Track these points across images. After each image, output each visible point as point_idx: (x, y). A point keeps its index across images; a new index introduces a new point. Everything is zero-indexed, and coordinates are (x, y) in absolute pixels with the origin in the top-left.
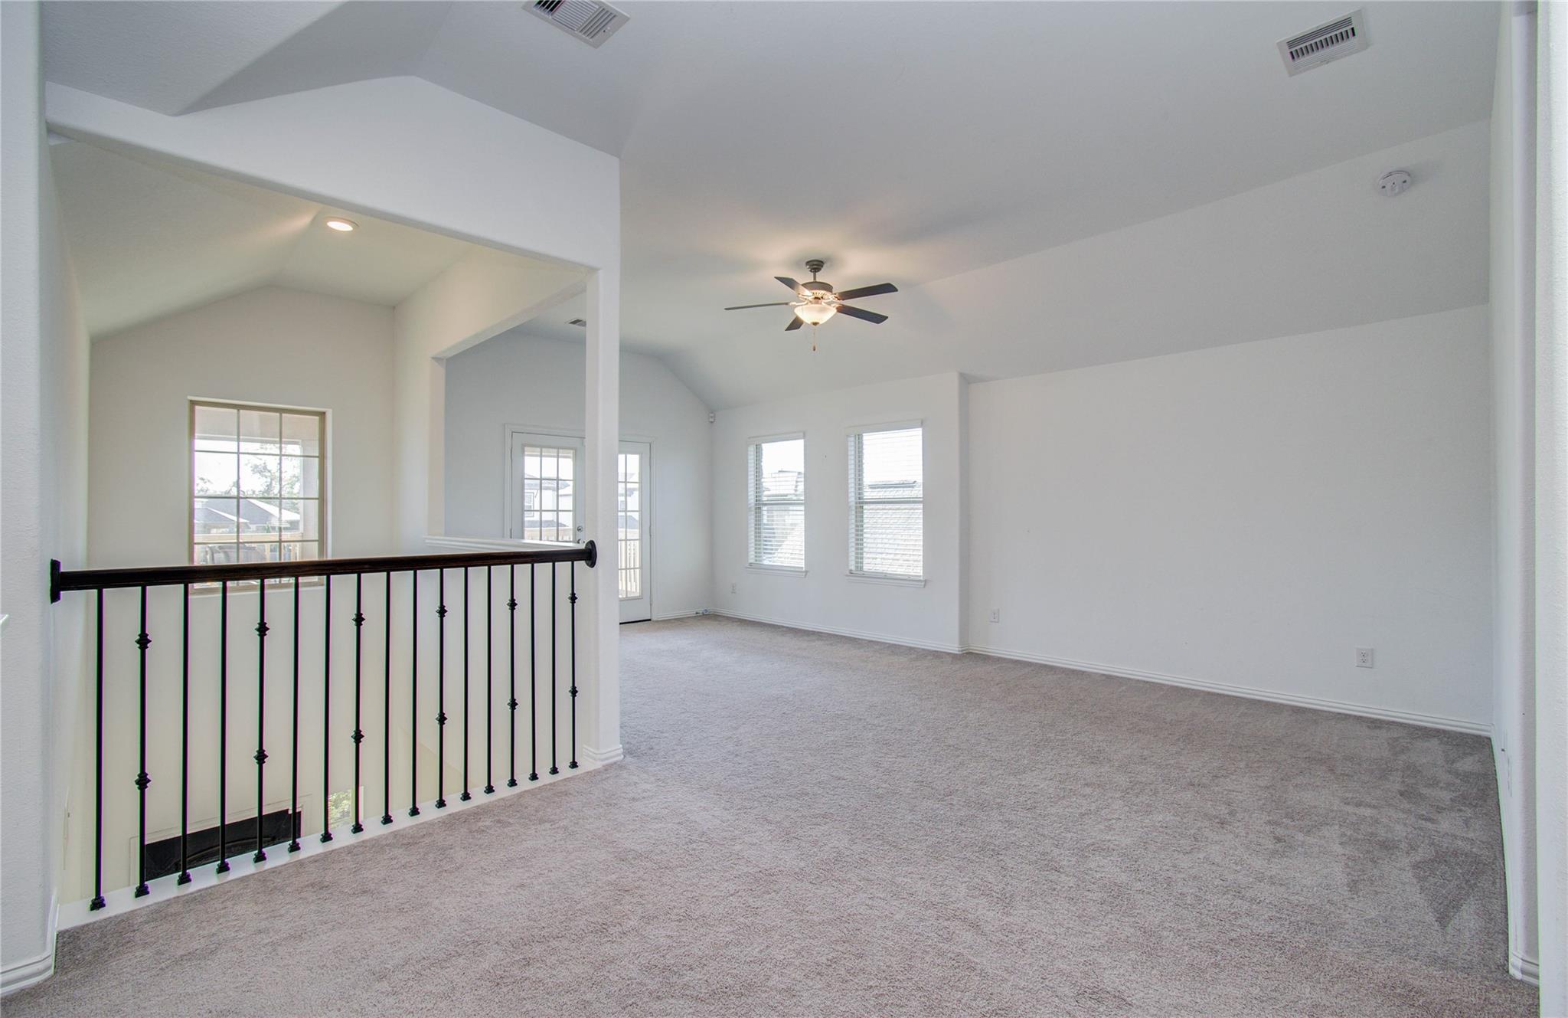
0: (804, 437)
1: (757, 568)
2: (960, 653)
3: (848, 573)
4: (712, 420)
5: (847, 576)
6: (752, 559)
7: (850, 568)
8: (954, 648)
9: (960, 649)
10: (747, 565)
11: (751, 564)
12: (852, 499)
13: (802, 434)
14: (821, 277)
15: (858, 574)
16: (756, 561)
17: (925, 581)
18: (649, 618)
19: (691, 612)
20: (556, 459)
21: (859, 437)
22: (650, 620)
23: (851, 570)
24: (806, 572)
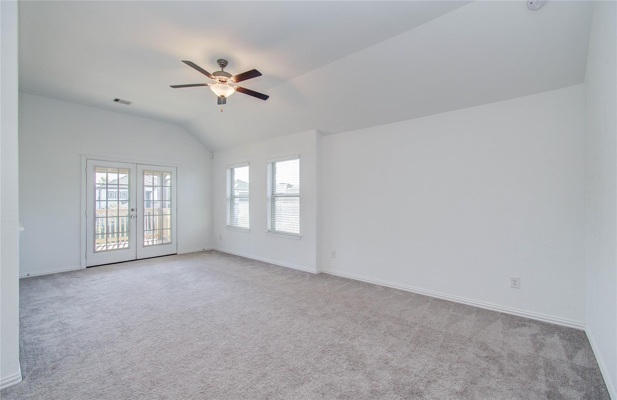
0: (249, 165)
1: (231, 228)
2: (317, 273)
3: (267, 231)
4: (212, 157)
5: (267, 233)
6: (228, 223)
7: (268, 229)
8: (313, 270)
9: (317, 271)
10: (226, 226)
11: (228, 226)
12: (269, 194)
13: (248, 163)
14: (225, 70)
15: (273, 232)
16: (231, 224)
17: (301, 237)
18: (176, 253)
19: (201, 249)
20: (117, 174)
21: (273, 164)
22: (176, 254)
23: (269, 230)
24: (250, 230)
